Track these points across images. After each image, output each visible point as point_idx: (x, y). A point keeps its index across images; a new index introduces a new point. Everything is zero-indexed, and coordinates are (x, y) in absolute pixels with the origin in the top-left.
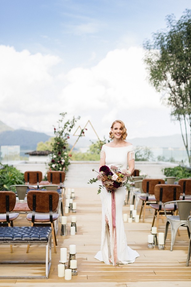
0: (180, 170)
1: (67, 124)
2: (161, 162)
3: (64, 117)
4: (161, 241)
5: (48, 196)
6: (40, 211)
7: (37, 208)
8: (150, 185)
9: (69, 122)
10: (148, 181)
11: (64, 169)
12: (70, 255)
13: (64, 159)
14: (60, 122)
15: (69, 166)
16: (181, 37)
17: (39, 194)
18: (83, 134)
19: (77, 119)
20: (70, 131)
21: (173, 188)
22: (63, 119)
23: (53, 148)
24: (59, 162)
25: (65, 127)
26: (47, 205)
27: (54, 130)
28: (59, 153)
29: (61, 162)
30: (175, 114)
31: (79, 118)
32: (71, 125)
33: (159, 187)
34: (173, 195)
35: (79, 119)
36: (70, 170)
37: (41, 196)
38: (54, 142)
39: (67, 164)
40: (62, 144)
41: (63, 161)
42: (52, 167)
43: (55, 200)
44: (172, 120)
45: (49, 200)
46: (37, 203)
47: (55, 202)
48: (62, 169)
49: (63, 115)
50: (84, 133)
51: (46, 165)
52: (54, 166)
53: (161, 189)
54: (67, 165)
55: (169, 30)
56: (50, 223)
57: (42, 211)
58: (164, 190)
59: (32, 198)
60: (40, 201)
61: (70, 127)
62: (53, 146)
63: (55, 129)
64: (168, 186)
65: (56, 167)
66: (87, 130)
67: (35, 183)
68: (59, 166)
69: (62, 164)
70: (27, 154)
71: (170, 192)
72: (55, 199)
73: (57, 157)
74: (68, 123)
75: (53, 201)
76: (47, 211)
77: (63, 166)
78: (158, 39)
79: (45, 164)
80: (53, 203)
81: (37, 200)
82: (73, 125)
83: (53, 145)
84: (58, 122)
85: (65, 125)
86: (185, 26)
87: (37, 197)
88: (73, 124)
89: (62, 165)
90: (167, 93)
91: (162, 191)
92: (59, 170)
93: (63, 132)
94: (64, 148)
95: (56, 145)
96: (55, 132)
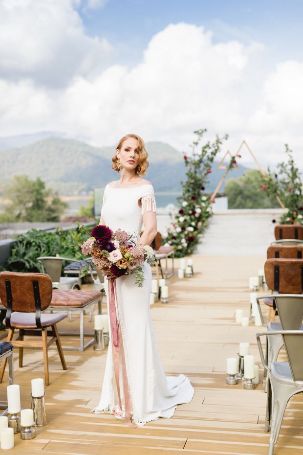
1: (206, 149)
3: (201, 136)
5: (31, 283)
6: (19, 310)
7: (14, 303)
9: (211, 146)
10: (276, 250)
11: (200, 224)
13: (201, 208)
14: (195, 145)
15: (210, 219)
17: (14, 279)
18: (234, 165)
19: (223, 138)
20: (212, 160)
21: (298, 265)
22: (199, 139)
23: (184, 190)
24: (190, 212)
25: (204, 153)
26: (30, 298)
27: (183, 160)
28: (193, 198)
29: (194, 213)
31: (227, 137)
32: (213, 150)
34: (300, 278)
35: (226, 139)
36: (211, 226)
37: (18, 283)
38: (186, 179)
39: (207, 215)
40: (198, 183)
41: (198, 211)
42: (179, 222)
43: (43, 290)
45: (32, 290)
46: (13, 296)
47: (44, 294)
48: (197, 224)
49: (199, 133)
50: (235, 162)
51: (171, 218)
52: (182, 219)
53: (276, 268)
54: (207, 217)
57: (22, 310)
58: (281, 269)
59: (5, 286)
60: (18, 292)
61: (212, 153)
62: (184, 187)
63: (186, 158)
64: (288, 262)
65: (185, 220)
66: (240, 156)
68: (191, 219)
69: (197, 215)
71: (293, 273)
72: (44, 287)
73: (189, 205)
74: (207, 146)
75: (40, 291)
76: (32, 311)
77: (199, 219)
79: (169, 217)
80: (40, 295)
81: (12, 289)
82: (216, 151)
83: (184, 184)
84: (191, 146)
85: (203, 151)
87: (12, 285)
88: (216, 148)
89: (196, 218)
91: (279, 271)
92: (191, 226)
93: (201, 161)
94: (203, 189)
95: (189, 184)
96: (187, 162)
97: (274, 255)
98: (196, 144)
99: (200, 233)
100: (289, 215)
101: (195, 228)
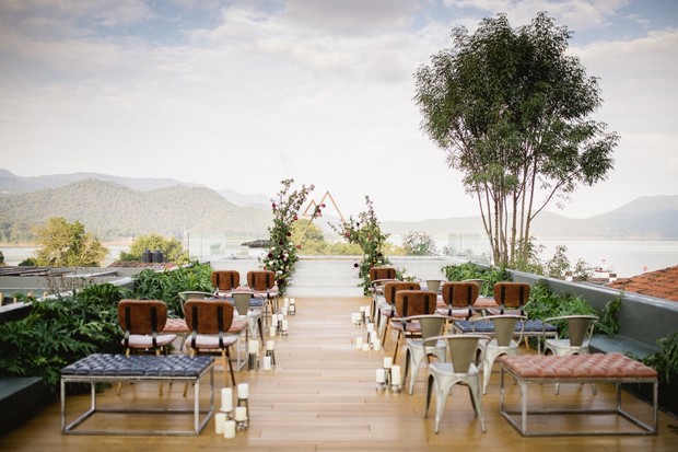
0: (468, 269)
1: (293, 198)
2: (448, 257)
3: (288, 186)
4: (397, 379)
5: (216, 309)
6: (204, 332)
7: (199, 327)
9: (297, 195)
10: (393, 286)
11: (288, 267)
12: (240, 400)
13: (288, 253)
15: (296, 263)
16: (478, 61)
17: (201, 306)
18: (318, 214)
20: (298, 208)
21: (423, 296)
22: (286, 189)
23: (271, 236)
24: (279, 256)
26: (214, 322)
27: (272, 208)
28: (281, 243)
29: (282, 257)
30: (470, 182)
31: (312, 188)
32: (299, 199)
33: (402, 294)
34: (424, 306)
35: (312, 190)
37: (204, 308)
38: (273, 225)
39: (293, 259)
40: (285, 229)
41: (287, 255)
42: (268, 265)
44: (467, 191)
45: (217, 315)
46: (199, 320)
47: (227, 319)
48: (285, 267)
49: (287, 183)
50: (319, 211)
51: (260, 262)
52: (271, 263)
53: (405, 298)
54: (293, 261)
55: (459, 50)
56: (220, 350)
57: (207, 332)
58: (409, 299)
59: (191, 312)
60: (204, 316)
61: (299, 202)
62: (271, 232)
63: (274, 205)
65: (274, 264)
66: (324, 206)
67: (228, 289)
68: (279, 262)
69: (285, 259)
70: (245, 244)
71: (419, 303)
72: (227, 313)
73: (277, 250)
74: (294, 195)
75: (224, 316)
76: (216, 332)
77: (286, 263)
78: (441, 64)
80: (224, 319)
82: (302, 200)
83: (272, 230)
84: (279, 195)
85: (290, 200)
86: (484, 45)
87: (198, 310)
88: (302, 197)
89: (284, 262)
90: (457, 149)
91: (407, 301)
92: (280, 269)
93: (287, 209)
94: (289, 235)
95: (276, 230)
96: (274, 210)
97: (390, 290)
98: (284, 193)
99: (289, 276)
100: (369, 260)
101: (284, 272)
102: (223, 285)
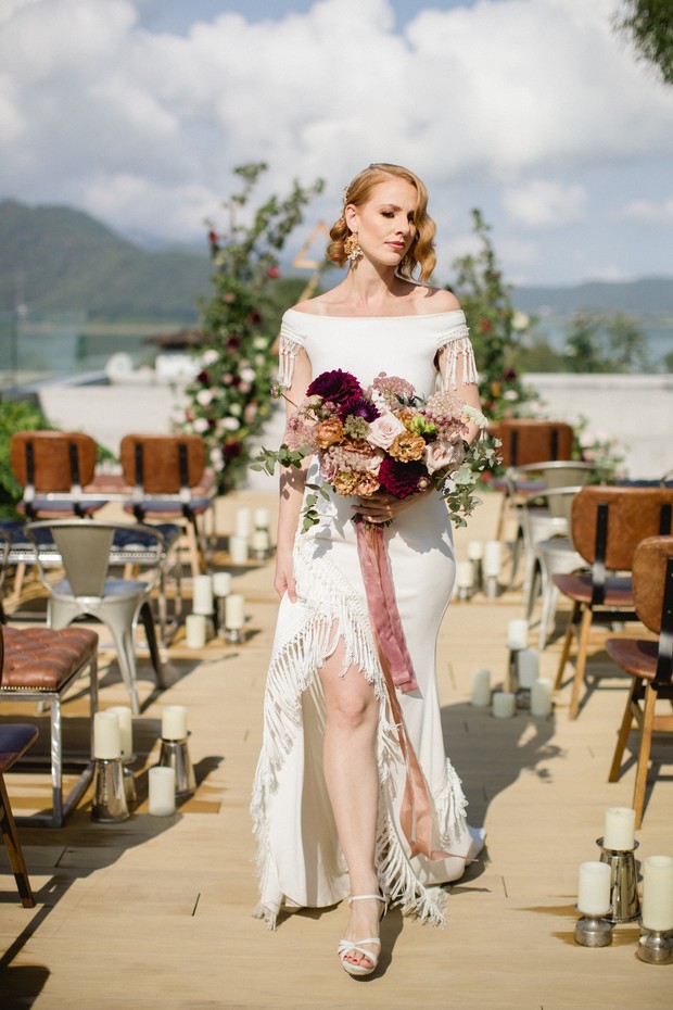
1: (266, 216)
3: (253, 182)
8: (614, 524)
9: (278, 207)
10: (601, 503)
11: (252, 410)
13: (253, 369)
14: (237, 204)
19: (312, 190)
20: (280, 243)
22: (248, 190)
23: (206, 322)
24: (228, 379)
25: (261, 225)
27: (207, 243)
28: (233, 343)
29: (237, 381)
31: (320, 187)
32: (281, 218)
35: (320, 191)
38: (211, 292)
40: (244, 303)
41: (248, 376)
42: (197, 403)
48: (244, 410)
49: (250, 172)
51: (174, 393)
52: (205, 397)
54: (269, 393)
61: (281, 227)
62: (207, 310)
63: (213, 237)
65: (214, 401)
68: (228, 396)
69: (244, 388)
73: (223, 361)
74: (271, 208)
77: (250, 398)
79: (168, 390)
82: (292, 221)
83: (209, 304)
84: (225, 205)
85: (260, 220)
88: (292, 214)
89: (241, 394)
92: (230, 415)
93: (250, 246)
94: (256, 318)
95: (219, 305)
96: (215, 249)
97: (593, 515)
98: (241, 202)
99: (252, 433)
101: (242, 422)
102: (43, 475)
